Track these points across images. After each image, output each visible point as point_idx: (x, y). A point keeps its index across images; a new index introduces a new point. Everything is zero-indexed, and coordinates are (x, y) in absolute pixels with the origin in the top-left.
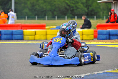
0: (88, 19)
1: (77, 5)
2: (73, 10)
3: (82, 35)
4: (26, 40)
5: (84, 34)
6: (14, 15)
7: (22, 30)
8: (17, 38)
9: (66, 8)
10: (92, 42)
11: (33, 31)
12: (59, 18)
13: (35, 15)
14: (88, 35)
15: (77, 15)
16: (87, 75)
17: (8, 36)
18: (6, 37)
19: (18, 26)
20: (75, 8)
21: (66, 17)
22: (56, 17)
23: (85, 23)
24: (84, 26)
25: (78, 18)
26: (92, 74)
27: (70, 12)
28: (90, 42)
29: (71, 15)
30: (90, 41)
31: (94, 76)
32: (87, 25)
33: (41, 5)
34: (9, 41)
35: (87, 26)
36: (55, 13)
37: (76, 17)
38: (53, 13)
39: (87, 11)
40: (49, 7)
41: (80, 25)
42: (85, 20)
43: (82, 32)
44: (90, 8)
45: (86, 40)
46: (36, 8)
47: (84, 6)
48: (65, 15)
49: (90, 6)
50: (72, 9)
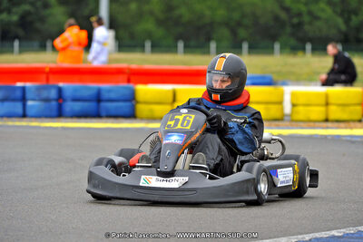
0: (347, 54)
1: (314, 8)
2: (300, 25)
3: (327, 104)
4: (142, 119)
5: (331, 101)
6: (106, 38)
7: (131, 85)
8: (113, 113)
9: (276, 18)
10: (356, 128)
11: (169, 91)
12: (254, 49)
13: (177, 39)
14: (344, 105)
15: (311, 40)
16: (337, 234)
17: (86, 105)
18: (78, 106)
19: (119, 72)
20: (306, 18)
21: (277, 46)
22: (245, 46)
23: (336, 66)
24: (332, 77)
25: (314, 50)
26: (352, 230)
27: (288, 30)
28: (351, 128)
29: (293, 42)
30: (352, 124)
31: (357, 238)
32: (343, 74)
33: (198, 7)
34: (88, 120)
35: (343, 77)
36: (242, 33)
37: (309, 47)
38: (234, 33)
39: (343, 27)
40: (221, 13)
41: (319, 73)
42: (337, 58)
43: (327, 96)
44: (355, 20)
45: (337, 121)
46: (180, 16)
47: (335, 12)
48: (274, 38)
49: (356, 12)
50: (295, 20)
